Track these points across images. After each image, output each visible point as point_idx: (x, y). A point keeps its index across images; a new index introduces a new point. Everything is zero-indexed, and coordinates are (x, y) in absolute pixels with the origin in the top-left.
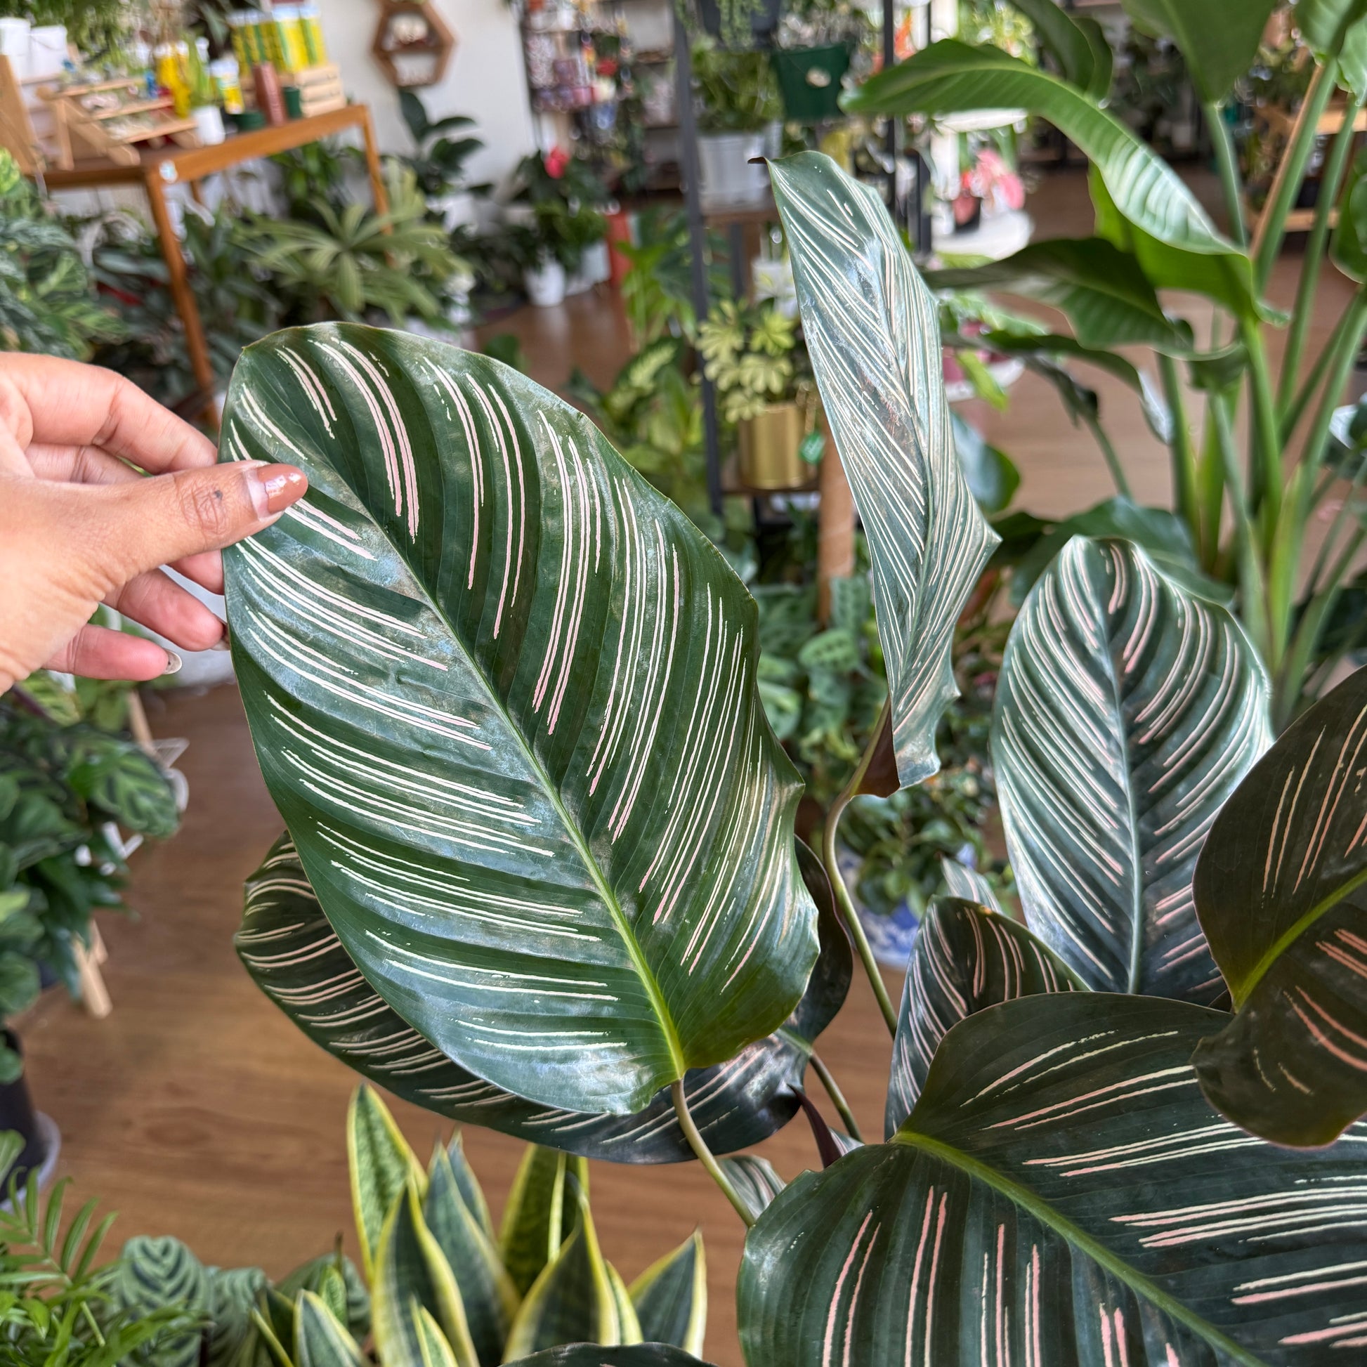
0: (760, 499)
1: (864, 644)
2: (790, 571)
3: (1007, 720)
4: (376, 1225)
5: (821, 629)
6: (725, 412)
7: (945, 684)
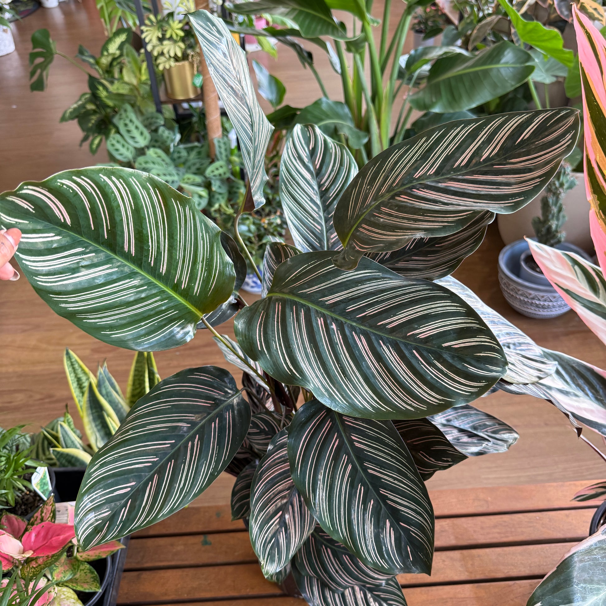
0: (176, 104)
1: (230, 167)
2: (193, 137)
3: (283, 187)
4: (81, 398)
5: (213, 161)
6: (157, 66)
7: (264, 176)
